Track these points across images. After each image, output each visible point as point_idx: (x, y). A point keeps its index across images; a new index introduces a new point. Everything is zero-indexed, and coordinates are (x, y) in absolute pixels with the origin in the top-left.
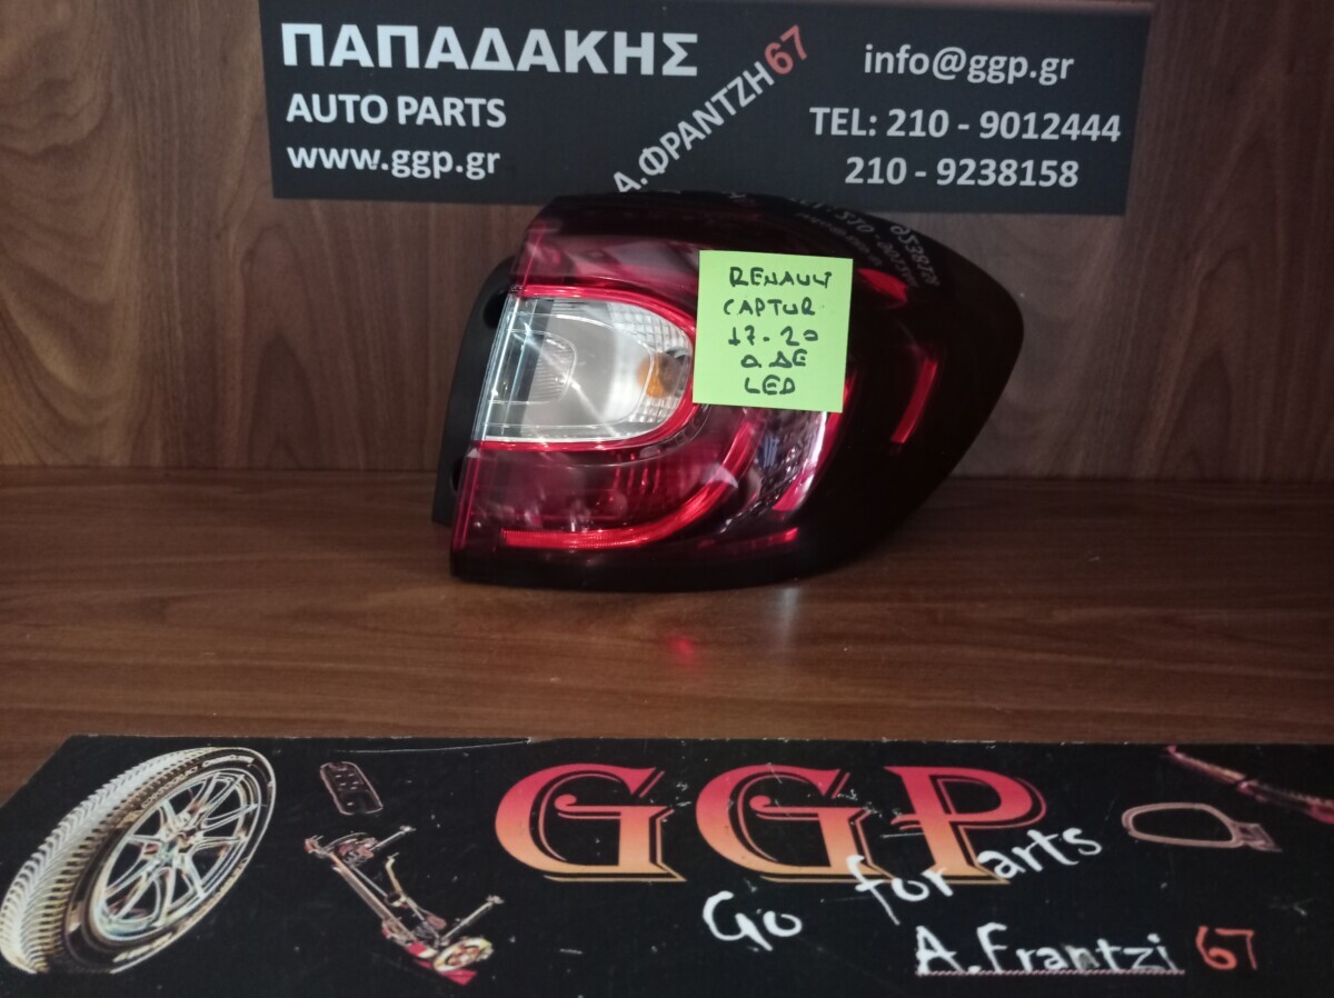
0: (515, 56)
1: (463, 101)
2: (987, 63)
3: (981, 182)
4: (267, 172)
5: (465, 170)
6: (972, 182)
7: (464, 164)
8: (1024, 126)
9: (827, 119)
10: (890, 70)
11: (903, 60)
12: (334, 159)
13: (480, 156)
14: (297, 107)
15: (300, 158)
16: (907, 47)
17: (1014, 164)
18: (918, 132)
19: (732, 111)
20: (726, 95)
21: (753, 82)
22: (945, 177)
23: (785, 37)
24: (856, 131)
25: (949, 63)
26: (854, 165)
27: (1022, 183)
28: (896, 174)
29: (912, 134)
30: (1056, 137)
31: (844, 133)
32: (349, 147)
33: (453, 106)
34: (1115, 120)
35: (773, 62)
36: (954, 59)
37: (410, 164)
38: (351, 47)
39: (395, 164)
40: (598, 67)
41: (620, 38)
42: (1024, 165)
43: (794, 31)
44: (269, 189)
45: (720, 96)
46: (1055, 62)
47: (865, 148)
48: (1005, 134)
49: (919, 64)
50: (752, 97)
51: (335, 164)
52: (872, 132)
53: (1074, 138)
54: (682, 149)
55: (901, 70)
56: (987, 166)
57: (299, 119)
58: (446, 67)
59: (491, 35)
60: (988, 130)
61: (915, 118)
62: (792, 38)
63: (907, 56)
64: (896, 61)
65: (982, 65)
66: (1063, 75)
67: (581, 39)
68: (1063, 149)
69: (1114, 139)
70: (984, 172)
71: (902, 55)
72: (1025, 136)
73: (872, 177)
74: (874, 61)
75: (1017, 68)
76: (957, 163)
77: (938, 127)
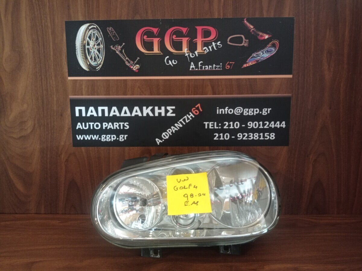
0: (131, 113)
1: (119, 123)
3: (249, 139)
4: (71, 141)
5: (119, 139)
6: (247, 139)
8: (259, 125)
9: (208, 125)
10: (223, 113)
11: (227, 110)
12: (88, 137)
13: (123, 136)
14: (79, 126)
15: (79, 137)
16: (228, 107)
17: (258, 134)
18: (232, 127)
19: (184, 124)
20: (183, 120)
21: (189, 117)
22: (240, 138)
23: (196, 106)
24: (216, 127)
25: (238, 111)
26: (216, 136)
27: (260, 139)
28: (227, 137)
29: (230, 128)
30: (268, 127)
31: (213, 128)
32: (91, 135)
33: (116, 125)
34: (284, 122)
35: (194, 112)
36: (240, 110)
37: (104, 138)
38: (92, 112)
40: (151, 115)
41: (156, 108)
42: (260, 134)
43: (199, 105)
44: (72, 145)
45: (181, 120)
46: (266, 109)
47: (219, 131)
48: (254, 127)
49: (231, 111)
50: (189, 120)
51: (88, 139)
52: (220, 128)
53: (273, 127)
54: (172, 133)
55: (226, 113)
56: (250, 135)
57: (79, 128)
58: (115, 116)
59: (125, 108)
60: (250, 126)
61: (230, 124)
62: (198, 106)
63: (228, 109)
64: (225, 111)
65: (247, 111)
66: (269, 112)
67: (147, 108)
68: (270, 130)
69: (284, 127)
70: (250, 136)
71: (226, 109)
72: (260, 127)
73: (221, 138)
74: (219, 111)
75: (256, 111)
76: (243, 134)
77: (237, 126)
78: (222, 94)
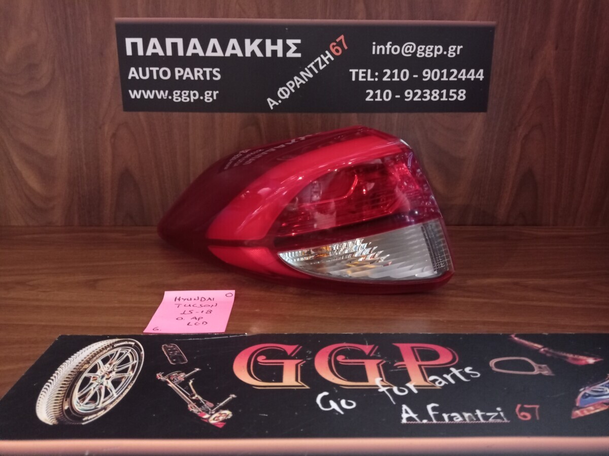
0: (224, 50)
1: (202, 69)
2: (425, 48)
3: (424, 99)
4: (121, 101)
5: (204, 98)
6: (420, 100)
7: (204, 96)
8: (441, 75)
9: (357, 74)
10: (383, 53)
11: (389, 48)
12: (149, 95)
13: (210, 92)
14: (133, 73)
15: (134, 94)
16: (390, 43)
17: (438, 91)
18: (396, 79)
19: (316, 71)
20: (314, 65)
21: (325, 59)
22: (408, 98)
23: (338, 40)
24: (369, 79)
25: (408, 49)
26: (369, 93)
27: (442, 99)
28: (387, 97)
29: (393, 80)
30: (456, 79)
31: (365, 80)
32: (155, 90)
33: (198, 72)
34: (481, 71)
35: (333, 51)
36: (411, 47)
37: (181, 96)
38: (154, 47)
39: (174, 96)
40: (259, 54)
41: (268, 42)
42: (442, 92)
43: (342, 37)
44: (121, 107)
45: (311, 65)
46: (454, 47)
47: (373, 86)
48: (433, 79)
49: (396, 50)
50: (325, 65)
51: (149, 96)
52: (376, 79)
53: (464, 79)
54: (295, 88)
55: (388, 53)
56: (426, 93)
57: (133, 78)
58: (195, 55)
59: (214, 42)
60: (426, 77)
61: (394, 73)
62: (341, 40)
63: (390, 46)
64: (386, 49)
65: (423, 49)
66: (458, 53)
67: (252, 43)
68: (459, 84)
69: (481, 79)
70: (425, 95)
71: (388, 46)
72: (442, 79)
73: (377, 98)
74: (376, 49)
75: (438, 50)
76: (413, 92)
77: (405, 77)
78: (382, 19)
